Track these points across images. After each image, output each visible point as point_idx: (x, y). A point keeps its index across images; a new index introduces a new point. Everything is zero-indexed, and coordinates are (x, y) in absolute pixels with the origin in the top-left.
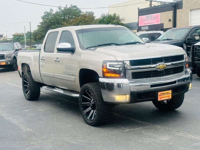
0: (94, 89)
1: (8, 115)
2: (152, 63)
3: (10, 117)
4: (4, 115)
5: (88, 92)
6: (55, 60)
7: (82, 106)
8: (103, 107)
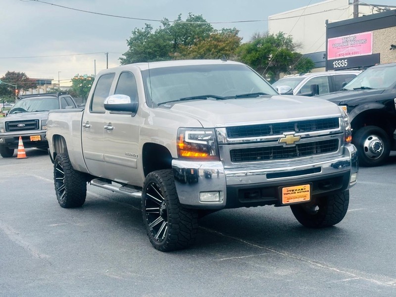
0: (163, 181)
1: (17, 232)
2: (271, 133)
3: (19, 235)
4: (8, 232)
5: (155, 186)
6: (105, 127)
7: (147, 214)
8: (180, 213)
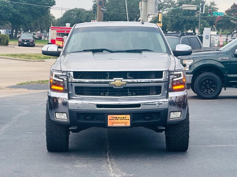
2: (108, 77)
8: (52, 126)
